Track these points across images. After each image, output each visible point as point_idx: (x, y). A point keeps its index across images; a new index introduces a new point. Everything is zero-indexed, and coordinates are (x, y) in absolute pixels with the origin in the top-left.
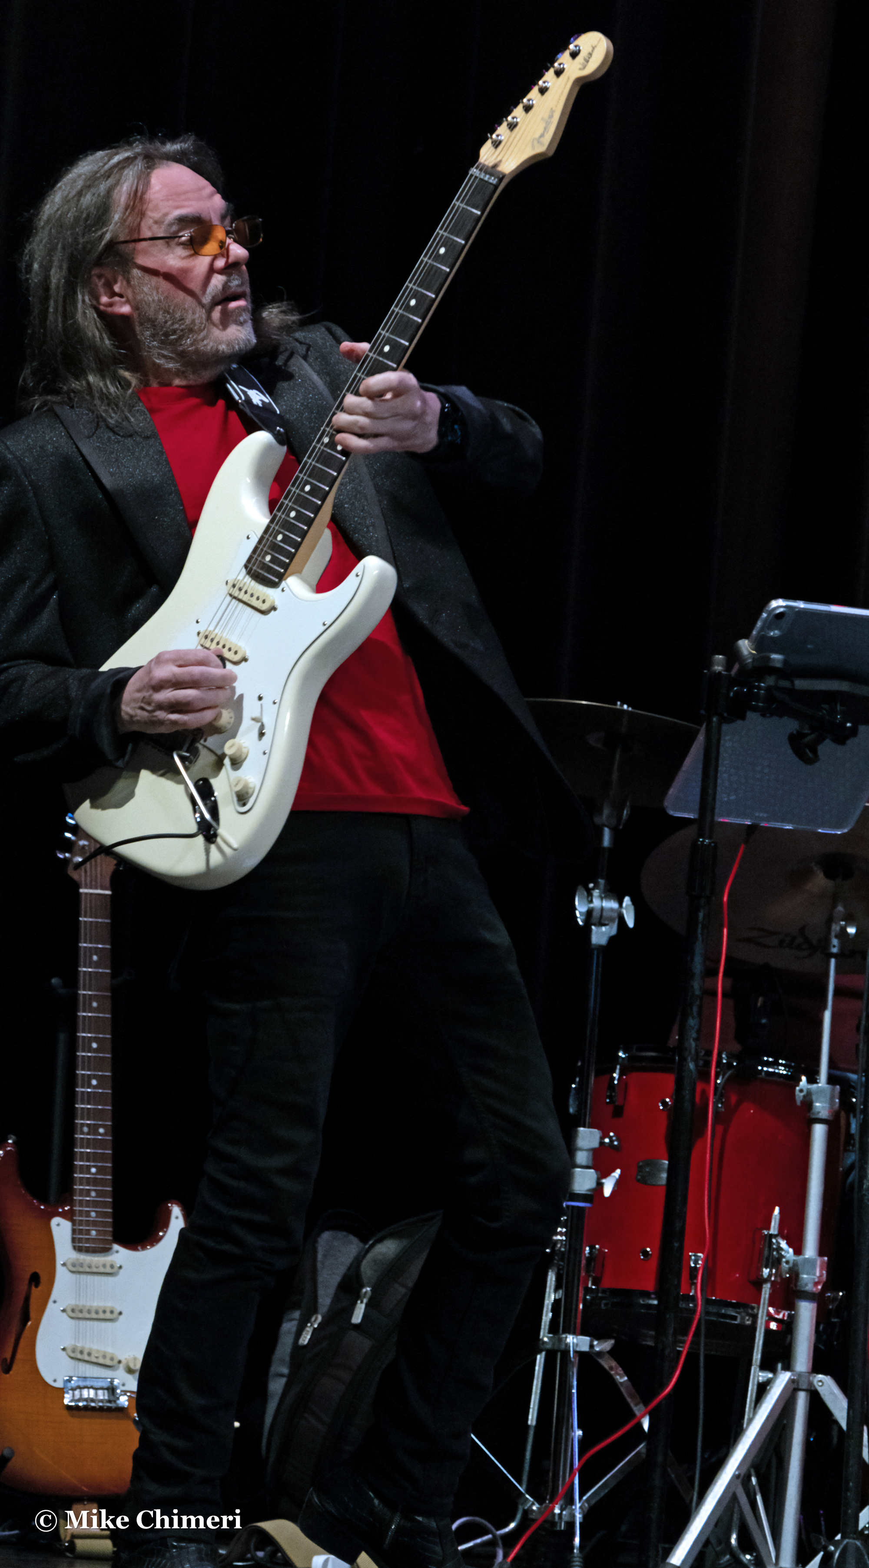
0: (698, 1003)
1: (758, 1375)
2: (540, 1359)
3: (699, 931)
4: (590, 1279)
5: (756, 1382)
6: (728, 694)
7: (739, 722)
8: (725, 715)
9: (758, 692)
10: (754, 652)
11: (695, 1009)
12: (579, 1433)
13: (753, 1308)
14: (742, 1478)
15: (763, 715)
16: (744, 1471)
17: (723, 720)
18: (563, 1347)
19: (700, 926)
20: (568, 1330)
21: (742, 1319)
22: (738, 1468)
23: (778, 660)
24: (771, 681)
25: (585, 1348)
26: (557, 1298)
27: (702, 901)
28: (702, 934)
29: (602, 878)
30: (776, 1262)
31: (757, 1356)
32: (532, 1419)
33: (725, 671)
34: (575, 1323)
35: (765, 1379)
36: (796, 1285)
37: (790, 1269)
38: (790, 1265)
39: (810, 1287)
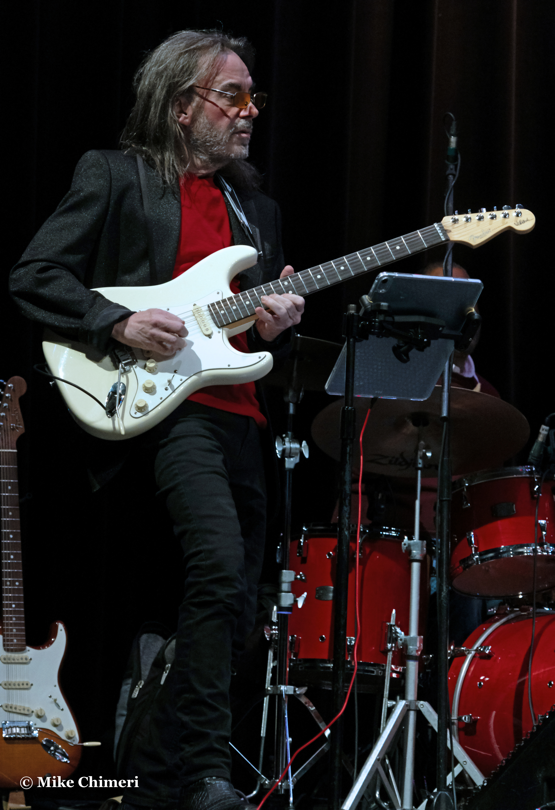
0: (348, 498)
1: (387, 703)
2: (266, 700)
3: (348, 458)
4: (292, 654)
5: (386, 707)
6: (359, 326)
7: (364, 341)
8: (357, 337)
9: (375, 324)
10: (371, 302)
11: (347, 502)
12: (290, 739)
13: (383, 666)
14: (381, 761)
15: (378, 337)
16: (381, 757)
17: (356, 340)
18: (279, 692)
19: (348, 455)
20: (282, 683)
21: (376, 672)
22: (378, 755)
23: (385, 306)
24: (382, 317)
25: (291, 692)
26: (274, 665)
27: (349, 441)
28: (349, 459)
29: (290, 431)
30: (395, 640)
31: (386, 693)
32: (263, 733)
33: (355, 313)
34: (285, 679)
35: (391, 705)
36: (406, 652)
37: (403, 643)
38: (403, 641)
39: (414, 653)
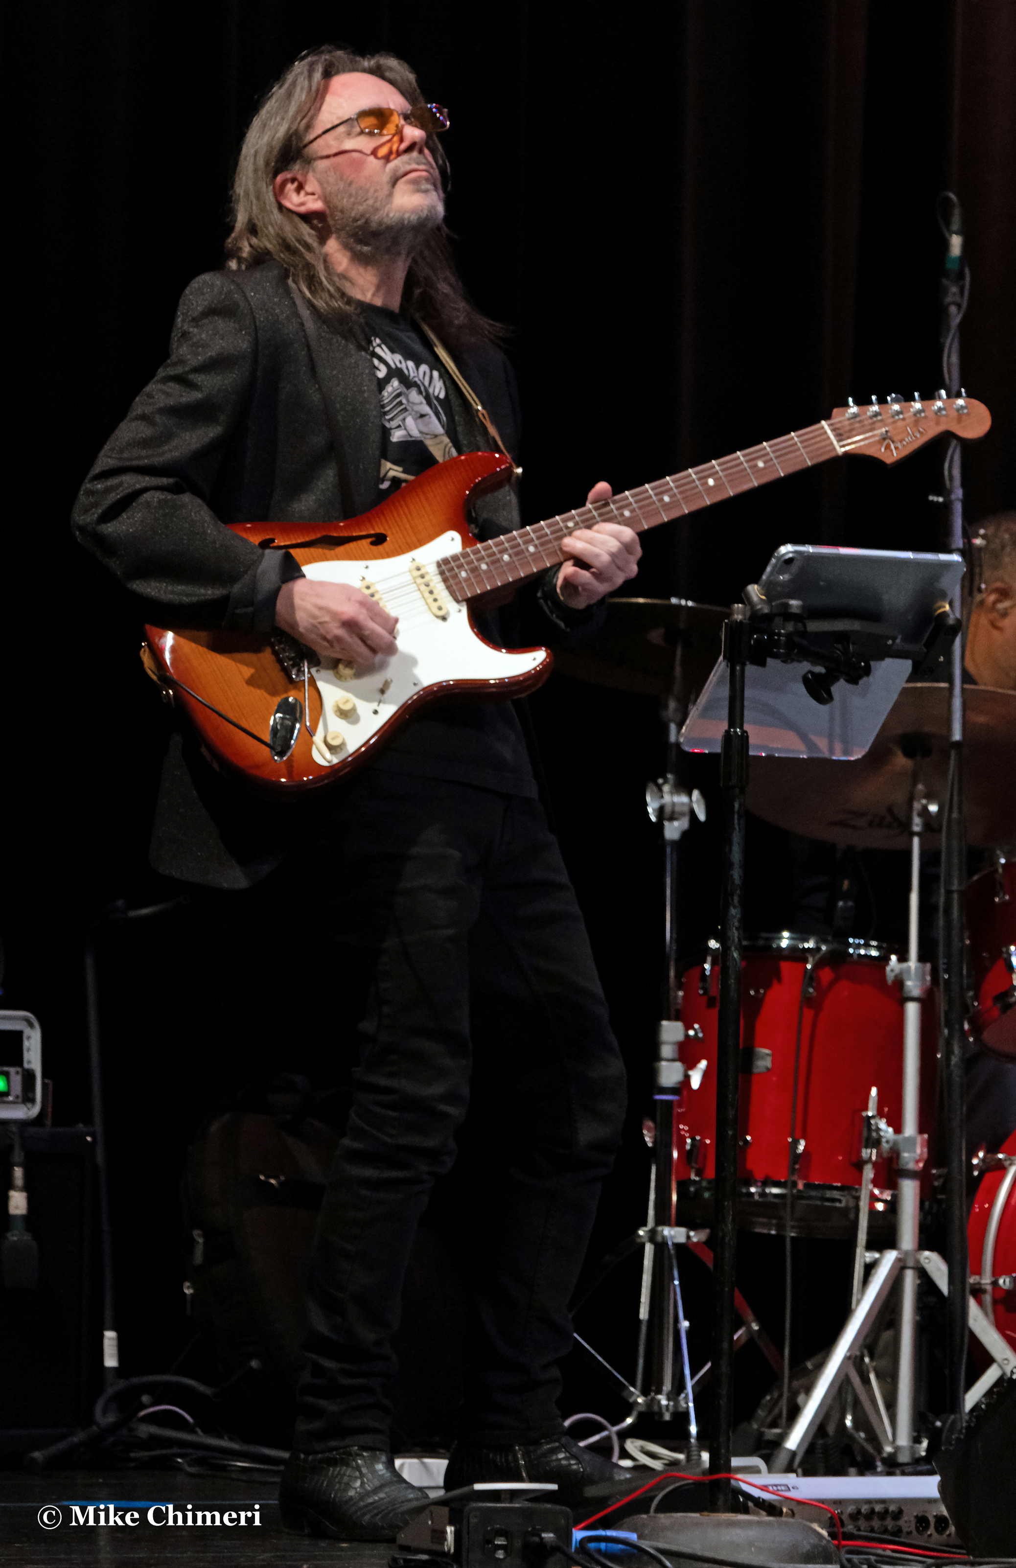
1: (864, 1256)
2: (649, 1253)
4: (693, 1170)
5: (863, 1264)
6: (749, 641)
8: (747, 661)
9: (778, 639)
10: (763, 597)
12: (685, 1324)
13: (857, 1190)
14: (854, 1360)
15: (783, 661)
16: (855, 1353)
17: (745, 665)
20: (666, 1223)
21: (845, 1201)
22: (849, 1350)
25: (681, 1239)
29: (671, 773)
30: (876, 1143)
31: (862, 1237)
32: (644, 1313)
33: (744, 619)
35: (872, 1260)
36: (897, 1164)
37: (891, 1149)
38: (891, 1144)
39: (911, 1166)
